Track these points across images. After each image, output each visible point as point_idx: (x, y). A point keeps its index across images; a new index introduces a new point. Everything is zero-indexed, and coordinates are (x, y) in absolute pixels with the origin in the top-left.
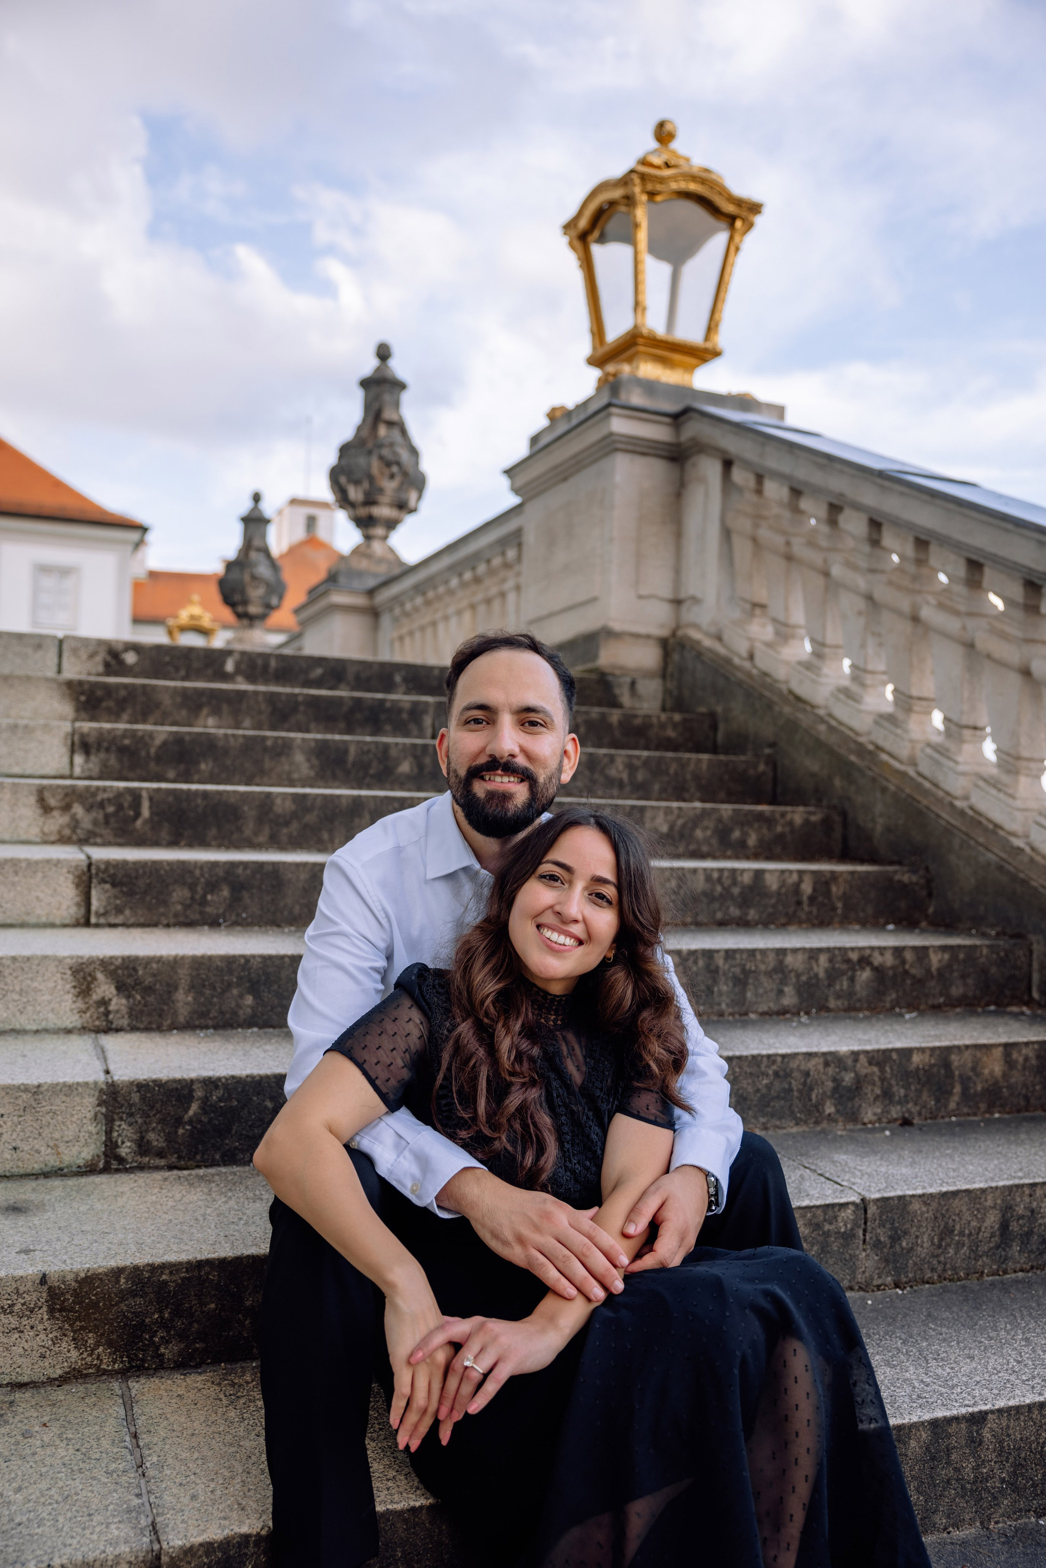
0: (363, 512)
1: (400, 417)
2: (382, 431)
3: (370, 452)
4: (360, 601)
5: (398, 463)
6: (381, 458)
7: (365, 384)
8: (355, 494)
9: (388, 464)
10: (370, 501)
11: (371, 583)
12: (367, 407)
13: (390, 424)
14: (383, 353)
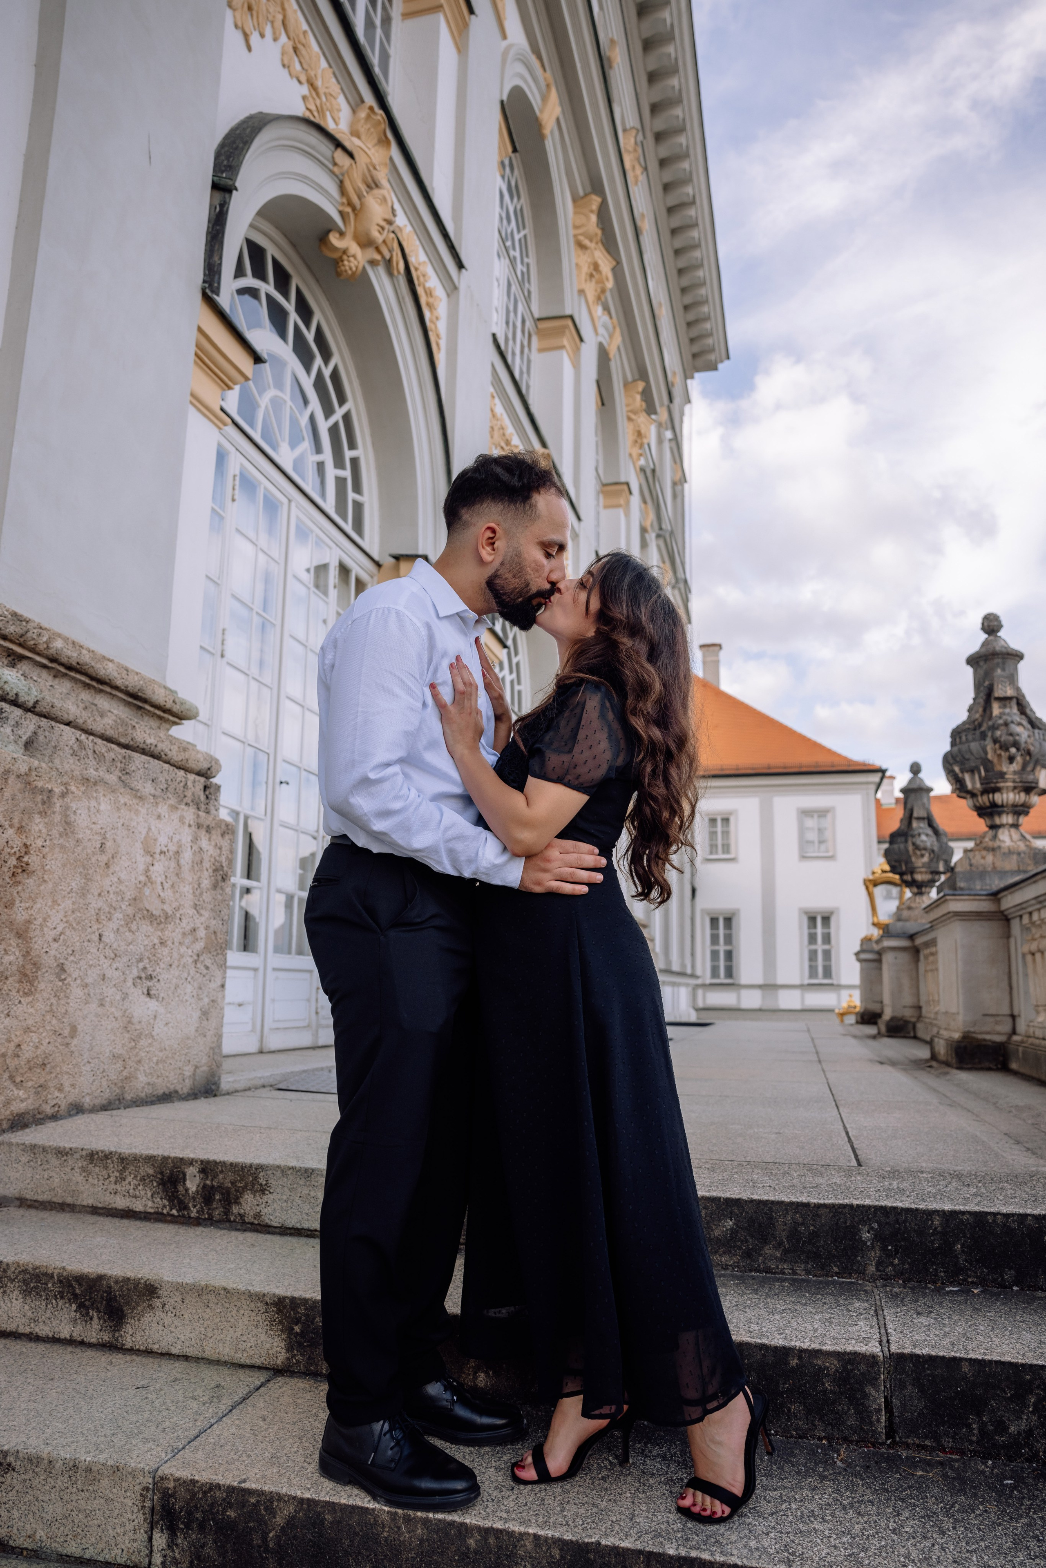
0: (984, 800)
1: (1018, 689)
2: (996, 709)
3: (983, 736)
4: (985, 906)
5: (1016, 744)
6: (995, 741)
7: (973, 661)
8: (972, 782)
9: (1005, 747)
10: (990, 789)
11: (997, 884)
12: (978, 686)
13: (1004, 700)
14: (991, 625)
